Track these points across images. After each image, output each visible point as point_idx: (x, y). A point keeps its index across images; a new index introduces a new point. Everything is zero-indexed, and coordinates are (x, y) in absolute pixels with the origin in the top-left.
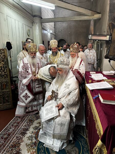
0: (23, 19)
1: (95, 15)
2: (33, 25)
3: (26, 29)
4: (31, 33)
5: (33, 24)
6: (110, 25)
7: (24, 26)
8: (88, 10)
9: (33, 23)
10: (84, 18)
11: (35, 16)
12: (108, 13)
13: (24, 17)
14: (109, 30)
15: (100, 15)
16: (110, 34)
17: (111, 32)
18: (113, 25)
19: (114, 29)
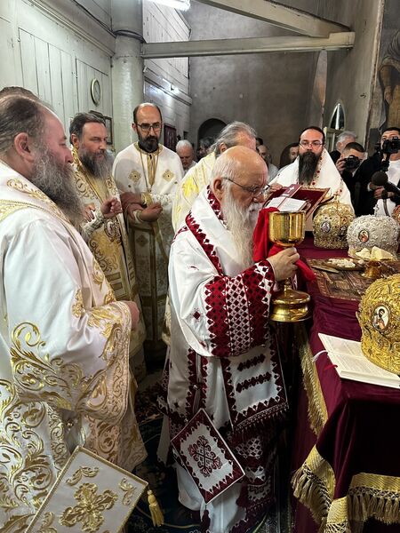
0: (75, 42)
2: (113, 64)
3: (86, 77)
4: (104, 93)
5: (111, 62)
6: (384, 72)
7: (81, 67)
8: (309, 17)
9: (111, 57)
10: (293, 44)
11: (118, 33)
13: (78, 36)
14: (380, 90)
15: (352, 34)
16: (381, 103)
17: (387, 96)
18: (392, 70)
19: (397, 88)
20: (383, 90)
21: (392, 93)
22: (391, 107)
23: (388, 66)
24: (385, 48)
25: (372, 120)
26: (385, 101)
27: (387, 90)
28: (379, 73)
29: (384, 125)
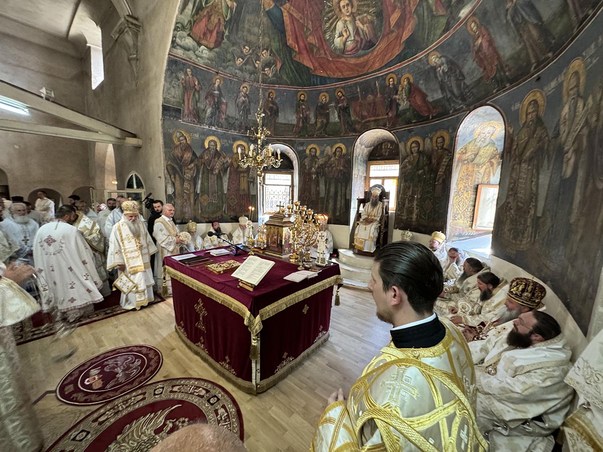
1: (127, 138)
6: (169, 167)
8: (111, 127)
12: (161, 145)
14: (169, 176)
15: (139, 140)
16: (170, 182)
17: (173, 180)
18: (173, 168)
19: (177, 175)
20: (170, 176)
21: (175, 178)
22: (176, 184)
23: (170, 165)
24: (168, 157)
25: (168, 190)
26: (172, 181)
27: (172, 176)
28: (167, 168)
29: (174, 193)
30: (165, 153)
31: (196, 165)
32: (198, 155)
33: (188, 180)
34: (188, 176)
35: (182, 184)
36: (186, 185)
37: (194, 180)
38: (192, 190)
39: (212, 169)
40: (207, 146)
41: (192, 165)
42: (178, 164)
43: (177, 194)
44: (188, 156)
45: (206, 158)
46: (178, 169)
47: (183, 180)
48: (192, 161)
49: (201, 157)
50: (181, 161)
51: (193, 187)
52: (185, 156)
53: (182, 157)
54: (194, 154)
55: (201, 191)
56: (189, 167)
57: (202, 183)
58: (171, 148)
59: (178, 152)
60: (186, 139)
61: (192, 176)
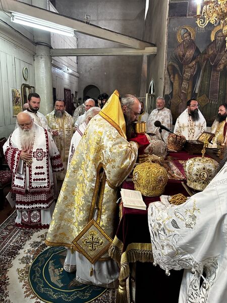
0: (14, 49)
3: (20, 67)
4: (31, 74)
5: (34, 58)
7: (17, 61)
8: (134, 40)
9: (34, 55)
11: (37, 44)
12: (165, 47)
13: (16, 46)
14: (168, 76)
15: (155, 48)
16: (169, 82)
17: (172, 79)
18: (174, 67)
19: (176, 75)
20: (170, 76)
21: (174, 78)
22: (174, 84)
24: (170, 57)
25: (166, 90)
26: (171, 82)
27: (172, 76)
28: (168, 69)
29: (171, 94)
30: (168, 53)
31: (197, 62)
32: (201, 50)
33: (187, 80)
34: (187, 74)
35: (180, 84)
36: (185, 84)
37: (194, 79)
38: (190, 90)
39: (216, 65)
40: (213, 39)
41: (194, 63)
42: (178, 63)
43: (174, 93)
44: (190, 53)
45: (211, 52)
46: (178, 68)
47: (181, 79)
48: (194, 58)
49: (205, 53)
50: (182, 59)
51: (191, 87)
52: (188, 53)
53: (184, 55)
54: (197, 50)
55: (200, 91)
56: (190, 65)
57: (202, 82)
58: (174, 47)
59: (180, 51)
60: (190, 35)
61: (191, 75)
